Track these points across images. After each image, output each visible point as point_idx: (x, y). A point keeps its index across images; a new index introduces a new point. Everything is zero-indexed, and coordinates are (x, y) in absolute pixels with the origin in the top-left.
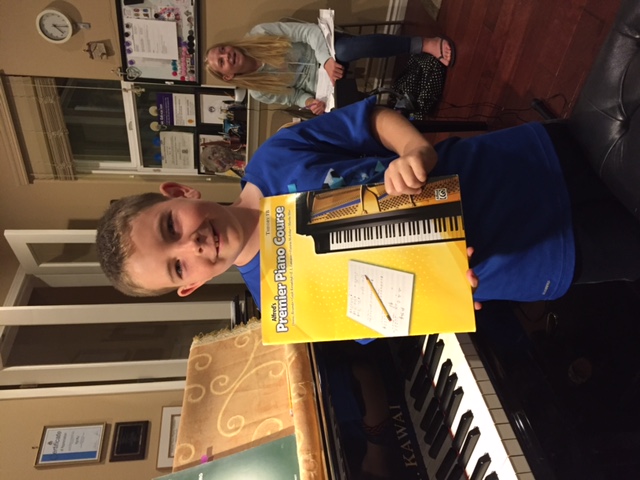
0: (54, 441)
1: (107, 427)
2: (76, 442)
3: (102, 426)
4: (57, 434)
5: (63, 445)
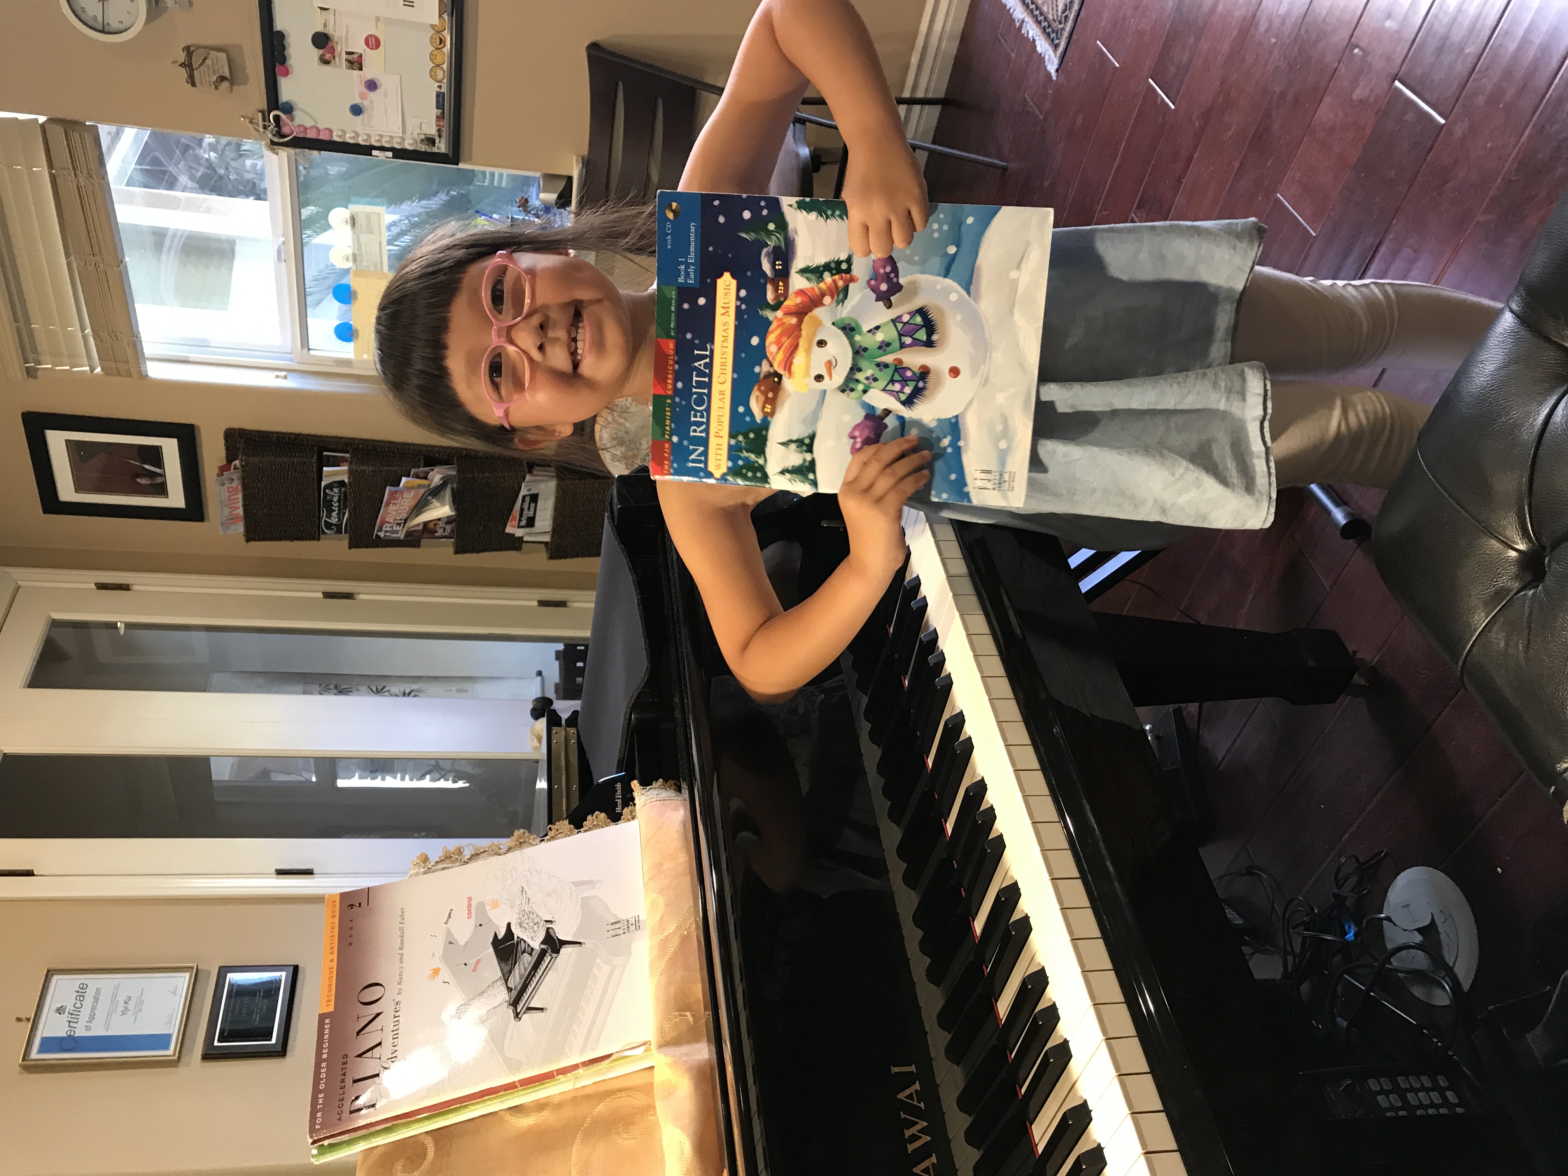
0: (70, 1007)
1: (199, 978)
2: (123, 1009)
3: (187, 975)
4: (78, 989)
5: (92, 1018)
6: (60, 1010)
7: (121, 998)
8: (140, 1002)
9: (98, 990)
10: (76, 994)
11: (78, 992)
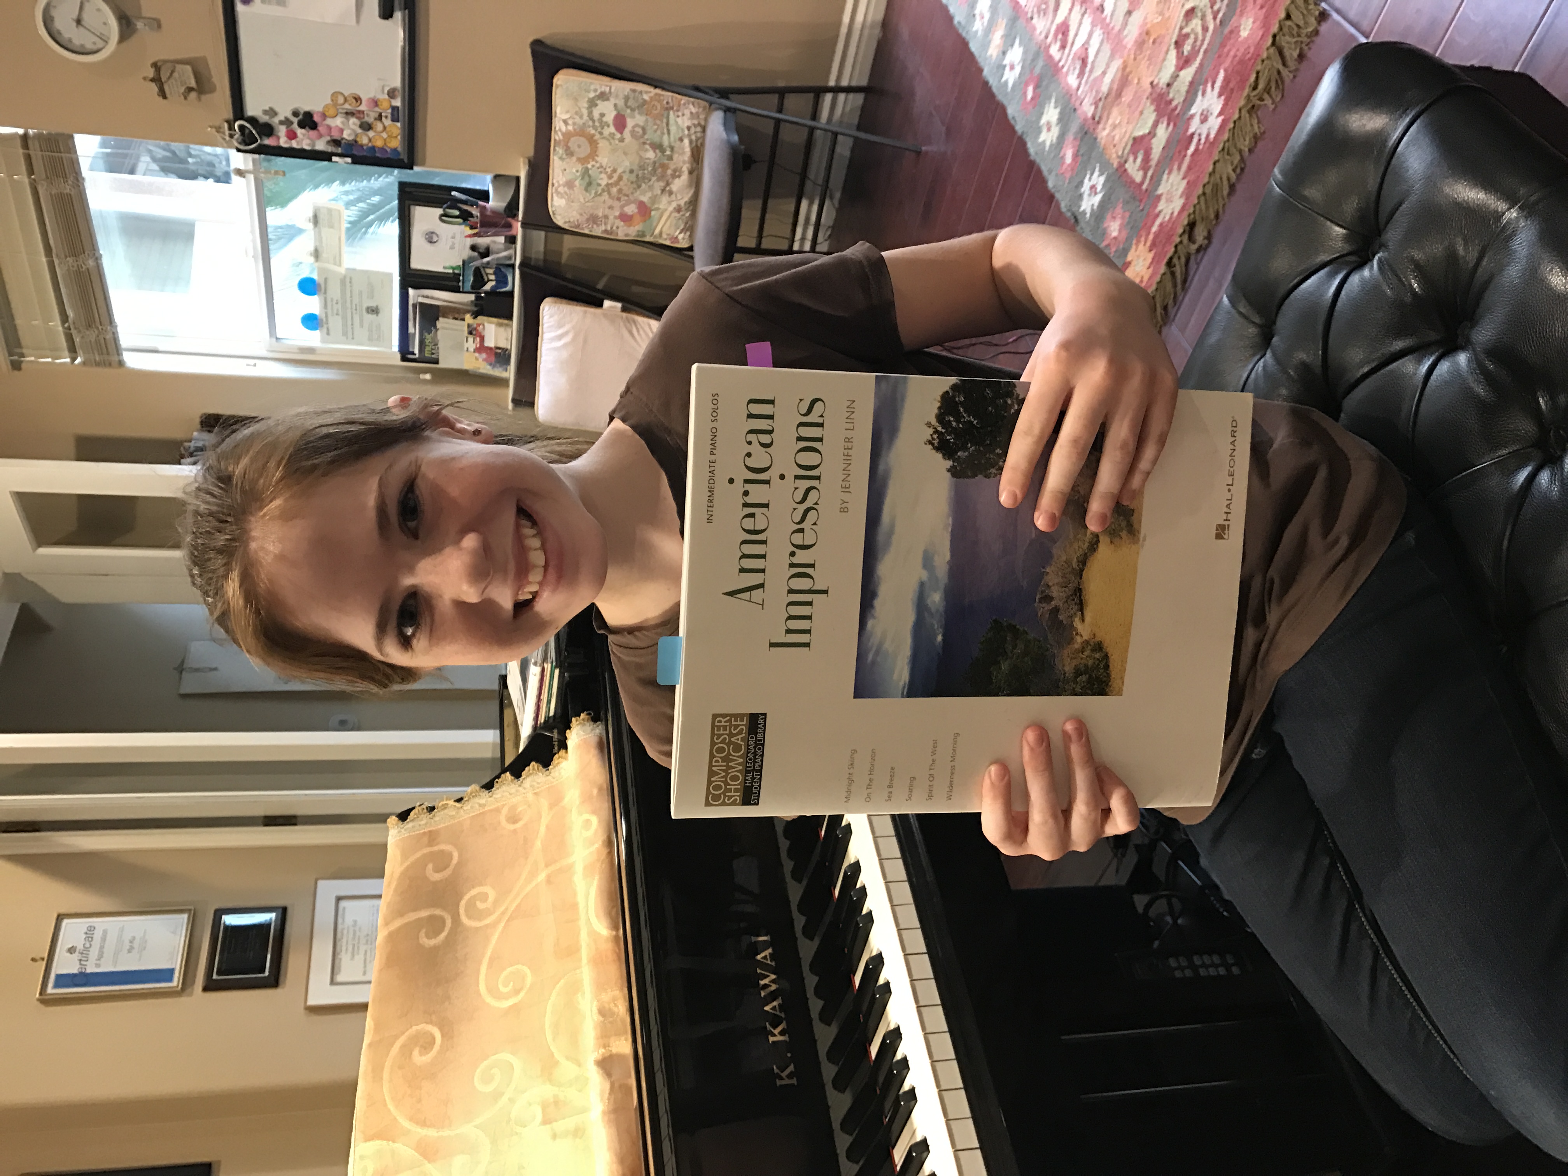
0: (80, 947)
1: (197, 918)
2: (129, 948)
3: (185, 916)
4: (86, 931)
5: (101, 956)
6: (71, 950)
8: (144, 941)
9: (105, 932)
11: (87, 934)
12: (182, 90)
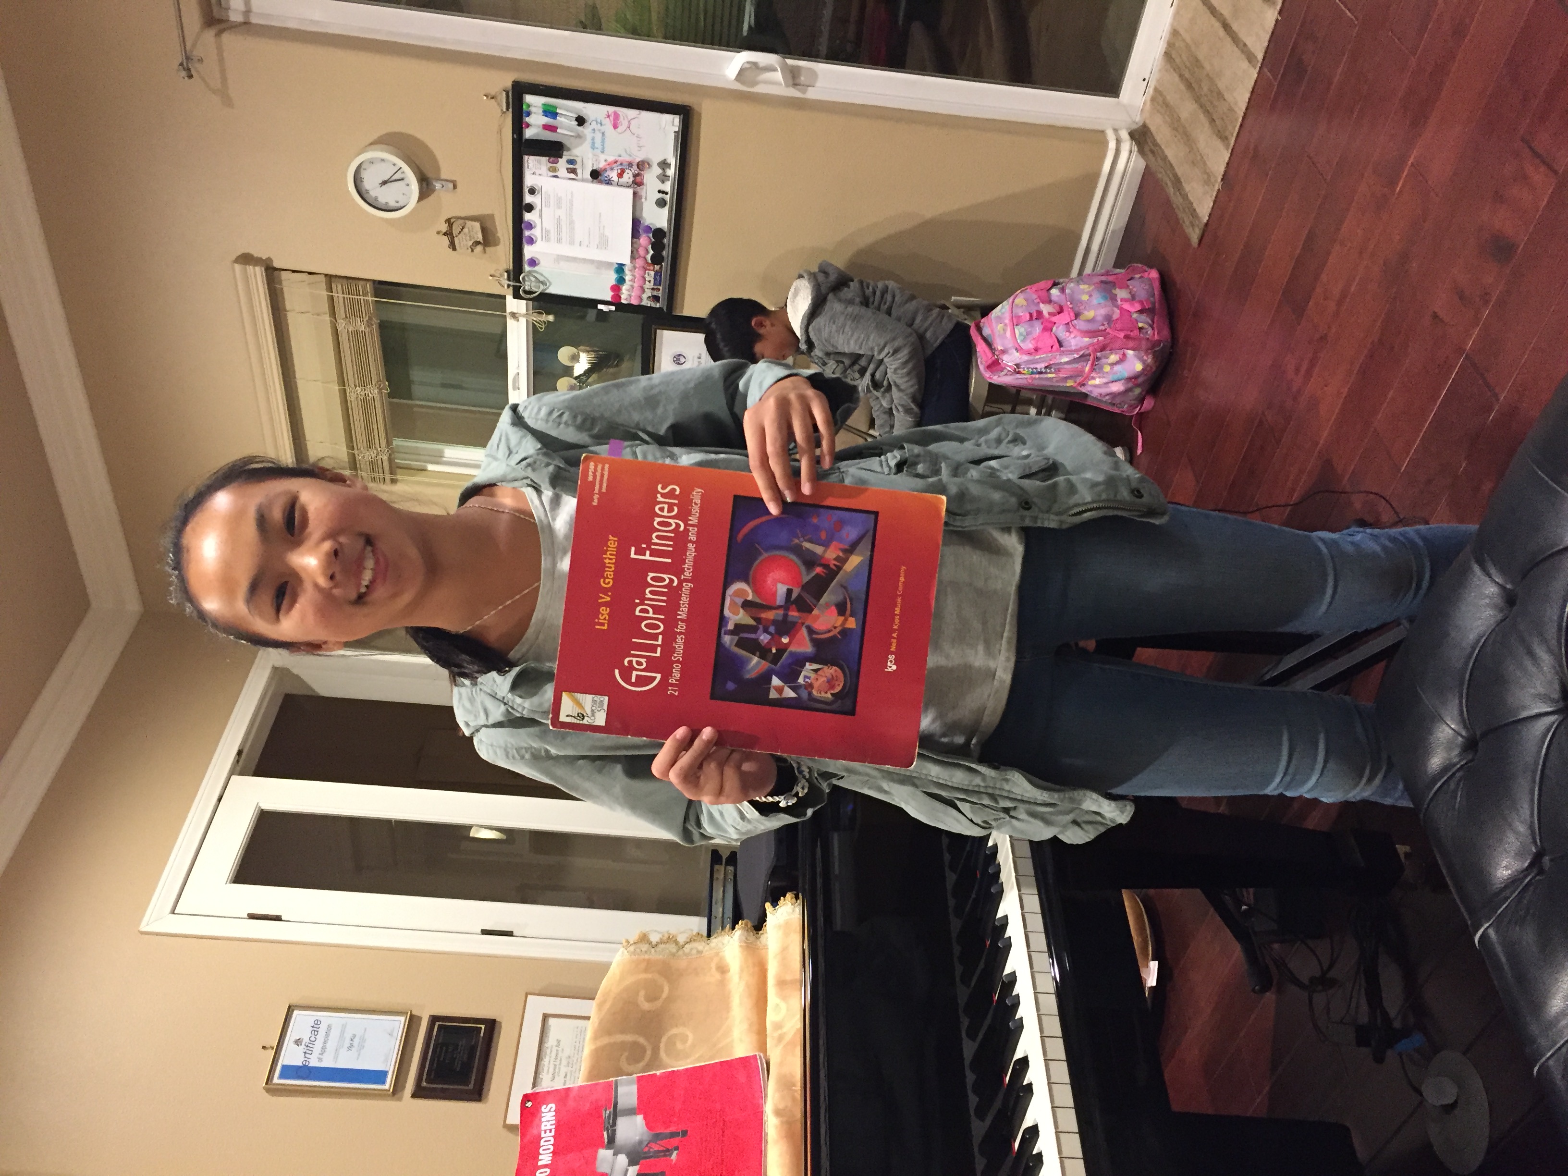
0: (306, 1040)
1: (413, 1022)
2: (349, 1045)
3: (402, 1019)
4: (313, 1024)
5: (324, 1050)
6: (298, 1042)
7: (348, 1036)
8: (363, 1039)
9: (329, 1027)
10: (312, 1029)
11: (313, 1027)
12: (471, 243)
